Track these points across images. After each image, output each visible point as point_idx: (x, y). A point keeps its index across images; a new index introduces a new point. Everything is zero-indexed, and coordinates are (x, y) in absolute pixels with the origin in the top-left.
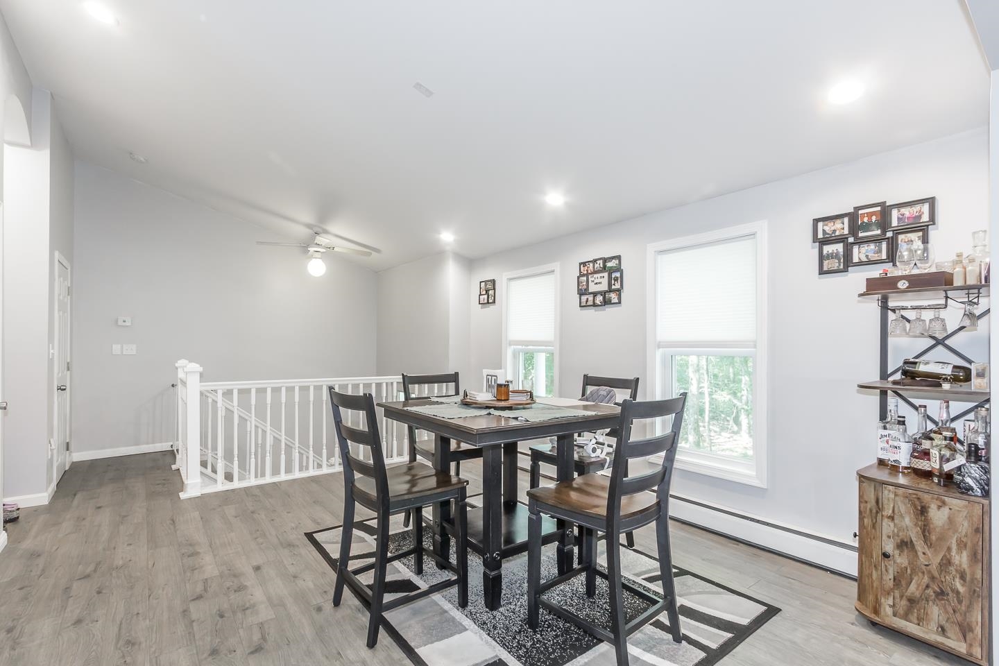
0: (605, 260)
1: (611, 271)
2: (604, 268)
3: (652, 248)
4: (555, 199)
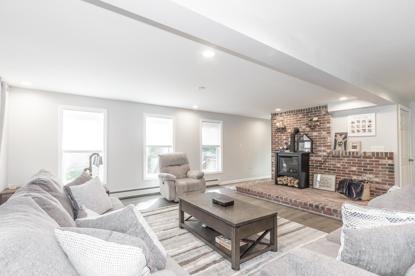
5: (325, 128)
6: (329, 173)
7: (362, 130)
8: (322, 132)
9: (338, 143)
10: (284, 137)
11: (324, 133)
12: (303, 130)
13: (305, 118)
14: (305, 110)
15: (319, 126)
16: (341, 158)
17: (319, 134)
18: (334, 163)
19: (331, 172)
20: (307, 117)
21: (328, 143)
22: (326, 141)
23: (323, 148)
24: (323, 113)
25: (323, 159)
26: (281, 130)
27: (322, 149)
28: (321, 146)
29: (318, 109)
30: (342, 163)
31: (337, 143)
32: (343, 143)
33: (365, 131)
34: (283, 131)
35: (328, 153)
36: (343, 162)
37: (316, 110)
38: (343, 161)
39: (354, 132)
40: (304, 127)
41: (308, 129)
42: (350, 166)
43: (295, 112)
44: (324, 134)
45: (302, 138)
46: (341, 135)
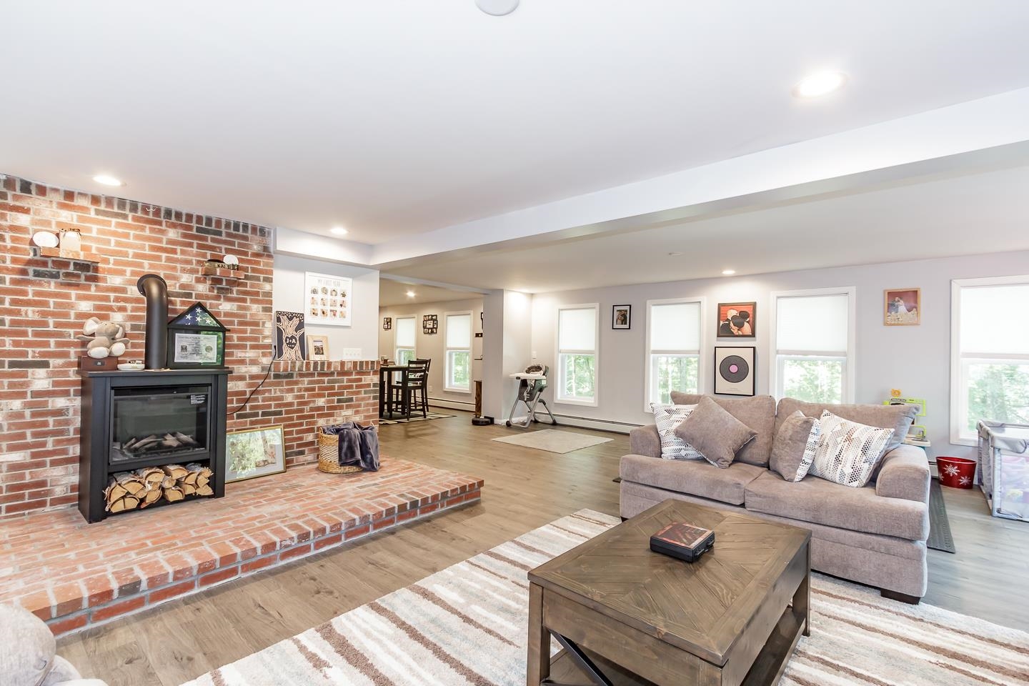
0: (432, 316)
1: (434, 320)
2: (432, 319)
3: (446, 313)
4: (411, 294)
5: (257, 294)
6: (265, 424)
7: (331, 311)
8: (248, 304)
9: (286, 341)
10: (85, 306)
11: (256, 308)
12: (182, 286)
13: (190, 245)
14: (194, 220)
15: (239, 284)
16: (295, 379)
17: (240, 308)
18: (278, 394)
19: (269, 421)
20: (200, 246)
21: (265, 337)
22: (260, 332)
23: (250, 354)
24: (255, 247)
25: (250, 385)
26: (71, 269)
27: (247, 355)
28: (244, 347)
29: (241, 232)
30: (298, 391)
31: (284, 338)
32: (298, 339)
33: (335, 315)
34: (78, 276)
35: (263, 369)
36: (300, 390)
37: (232, 231)
38: (300, 386)
39: (317, 315)
40: (186, 278)
41: (203, 288)
42: (314, 396)
43: (147, 213)
44: (254, 311)
45: (189, 317)
46: (290, 319)
